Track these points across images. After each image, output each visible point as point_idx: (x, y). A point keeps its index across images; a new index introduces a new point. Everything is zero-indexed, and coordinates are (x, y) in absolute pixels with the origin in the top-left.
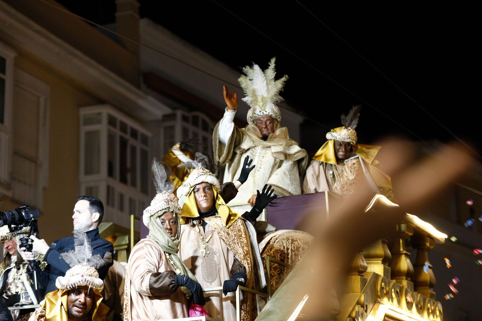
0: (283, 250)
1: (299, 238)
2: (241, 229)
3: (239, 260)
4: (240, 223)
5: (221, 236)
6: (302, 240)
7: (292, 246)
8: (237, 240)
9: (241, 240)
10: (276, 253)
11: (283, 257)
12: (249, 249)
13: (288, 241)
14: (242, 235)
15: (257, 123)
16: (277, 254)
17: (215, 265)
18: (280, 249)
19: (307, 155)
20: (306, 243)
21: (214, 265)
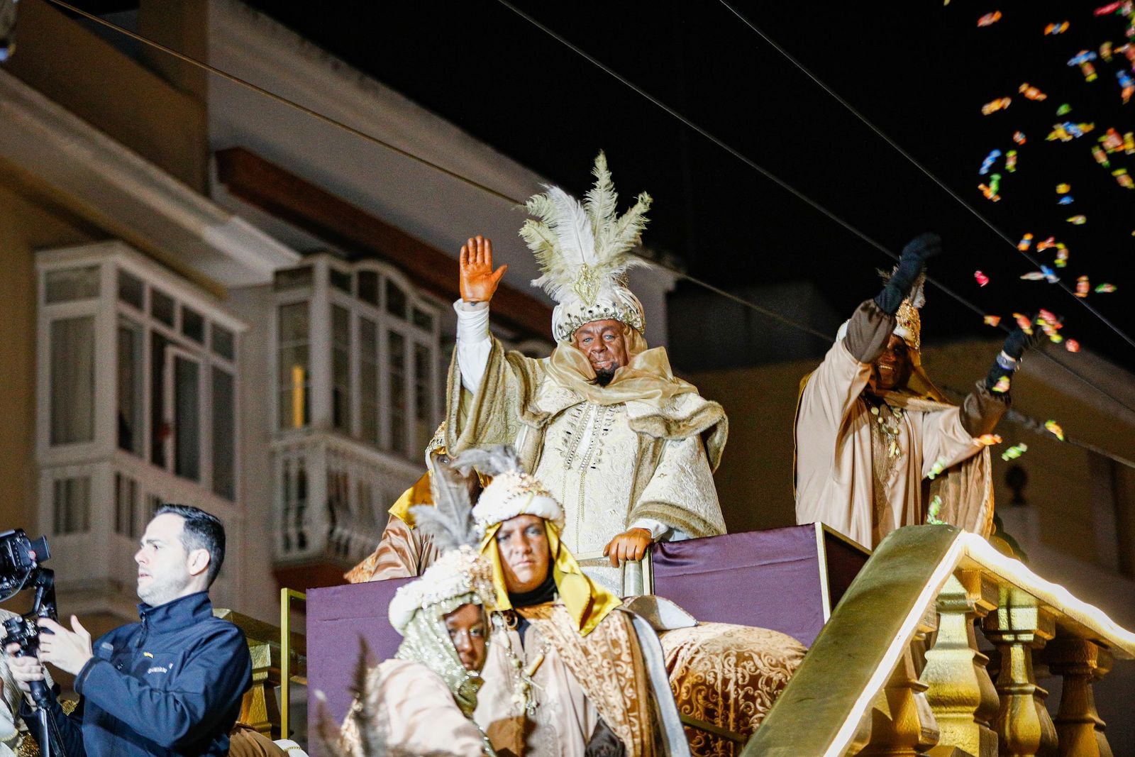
0: (714, 684)
1: (756, 650)
2: (619, 638)
3: (610, 724)
4: (618, 624)
5: (566, 657)
6: (765, 656)
7: (737, 672)
8: (610, 669)
9: (619, 669)
10: (695, 691)
11: (711, 702)
12: (638, 695)
13: (727, 659)
14: (620, 654)
15: (578, 342)
16: (697, 694)
17: (553, 738)
18: (706, 679)
19: (725, 416)
20: (776, 666)
21: (550, 738)
